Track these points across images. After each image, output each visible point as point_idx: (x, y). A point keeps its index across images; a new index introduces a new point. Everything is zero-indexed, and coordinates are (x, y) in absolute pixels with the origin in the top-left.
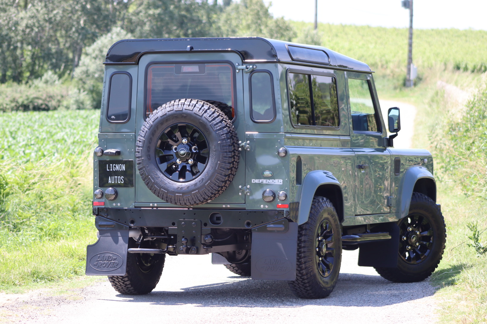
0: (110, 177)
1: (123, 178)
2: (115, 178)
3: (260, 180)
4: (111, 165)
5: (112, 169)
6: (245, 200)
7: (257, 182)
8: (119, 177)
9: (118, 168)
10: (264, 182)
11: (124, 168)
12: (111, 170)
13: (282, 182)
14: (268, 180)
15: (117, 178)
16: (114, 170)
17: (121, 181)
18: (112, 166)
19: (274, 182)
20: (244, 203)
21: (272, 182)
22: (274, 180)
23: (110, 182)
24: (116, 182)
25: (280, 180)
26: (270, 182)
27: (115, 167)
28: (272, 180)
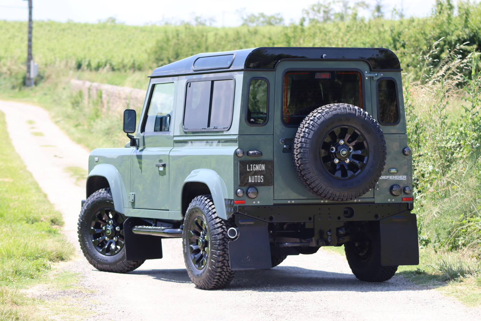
0: (250, 177)
1: (263, 177)
2: (255, 177)
3: (387, 176)
4: (251, 165)
5: (253, 169)
6: (374, 195)
7: (384, 178)
8: (258, 176)
9: (258, 168)
10: (390, 178)
11: (263, 167)
12: (251, 170)
13: (405, 178)
14: (394, 176)
15: (257, 177)
16: (254, 170)
17: (261, 180)
18: (253, 166)
19: (399, 178)
20: (372, 198)
21: (397, 178)
22: (399, 176)
23: (250, 181)
24: (256, 182)
25: (404, 176)
26: (395, 178)
27: (255, 167)
28: (397, 176)
